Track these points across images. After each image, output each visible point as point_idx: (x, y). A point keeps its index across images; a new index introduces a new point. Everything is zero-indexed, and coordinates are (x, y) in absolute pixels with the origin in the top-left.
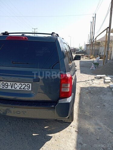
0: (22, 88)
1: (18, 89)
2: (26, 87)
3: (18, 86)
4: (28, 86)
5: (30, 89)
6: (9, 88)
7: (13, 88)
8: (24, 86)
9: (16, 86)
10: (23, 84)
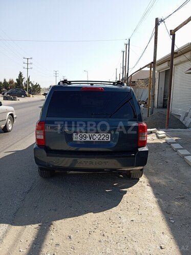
0: (101, 138)
1: (97, 140)
2: (105, 138)
3: (97, 137)
4: (107, 136)
5: (109, 140)
6: (88, 139)
7: (92, 140)
8: (102, 137)
9: (94, 137)
10: (102, 134)
